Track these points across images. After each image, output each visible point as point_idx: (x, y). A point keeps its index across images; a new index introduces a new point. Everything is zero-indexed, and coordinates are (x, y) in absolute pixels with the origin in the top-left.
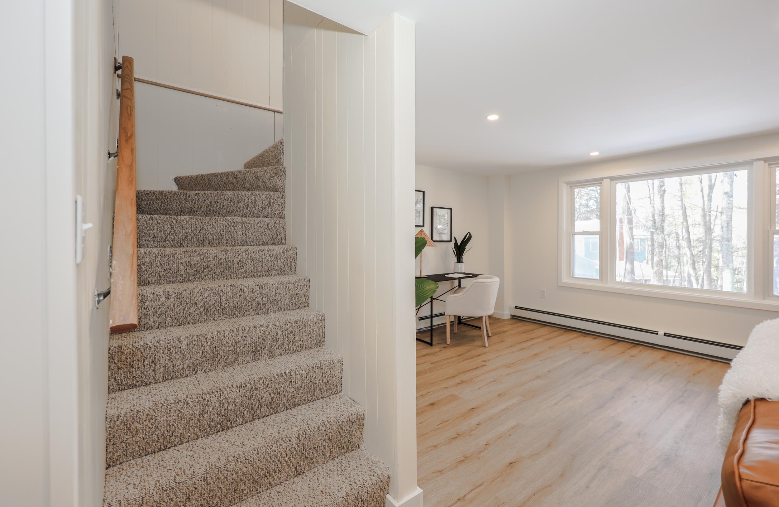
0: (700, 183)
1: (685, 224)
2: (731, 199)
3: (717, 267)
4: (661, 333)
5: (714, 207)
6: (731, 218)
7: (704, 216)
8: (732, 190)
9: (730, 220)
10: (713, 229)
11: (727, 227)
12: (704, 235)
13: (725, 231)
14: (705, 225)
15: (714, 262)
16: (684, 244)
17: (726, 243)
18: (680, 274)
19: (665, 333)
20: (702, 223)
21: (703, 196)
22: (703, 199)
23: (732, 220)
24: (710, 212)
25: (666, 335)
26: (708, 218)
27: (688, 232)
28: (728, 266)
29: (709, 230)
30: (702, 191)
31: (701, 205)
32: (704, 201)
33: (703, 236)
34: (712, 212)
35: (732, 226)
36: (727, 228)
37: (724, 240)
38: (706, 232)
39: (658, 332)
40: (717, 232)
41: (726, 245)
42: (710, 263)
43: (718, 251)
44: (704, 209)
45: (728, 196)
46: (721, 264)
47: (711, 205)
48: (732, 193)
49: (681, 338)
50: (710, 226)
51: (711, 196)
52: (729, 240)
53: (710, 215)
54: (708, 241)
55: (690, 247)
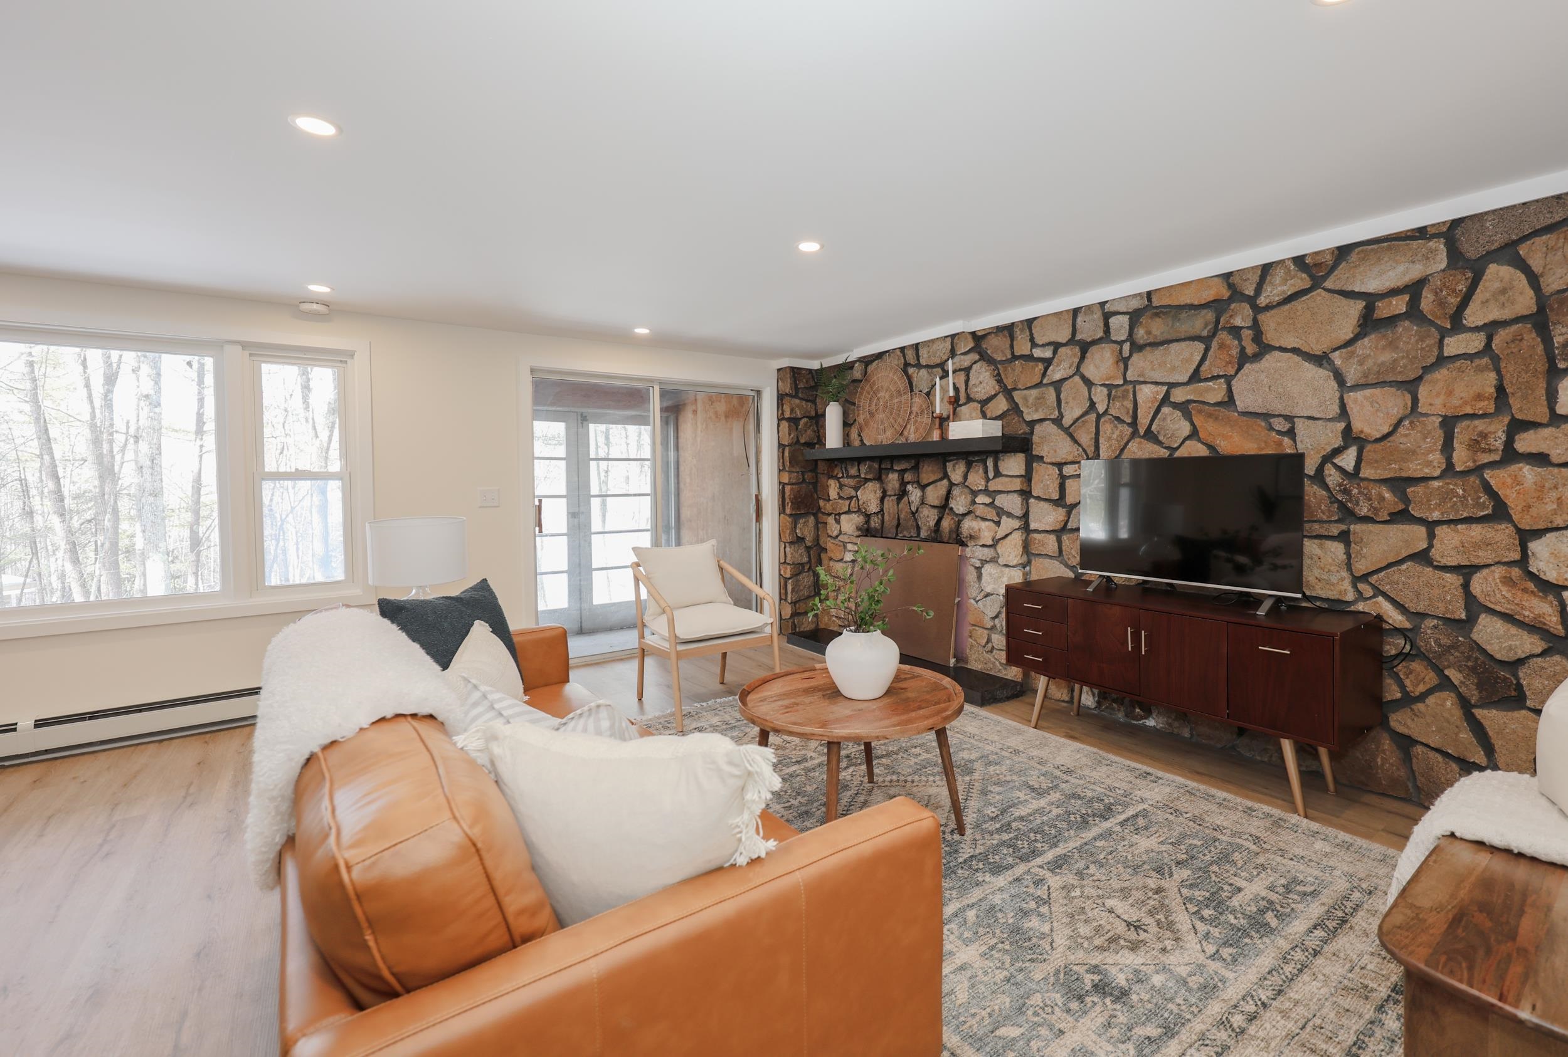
0: (82, 367)
1: (46, 457)
2: (157, 410)
3: (129, 551)
4: (25, 723)
5: (119, 425)
6: (159, 448)
7: (97, 442)
8: (158, 391)
9: (157, 452)
10: (120, 472)
11: (152, 468)
12: (96, 483)
13: (147, 476)
14: (99, 459)
15: (123, 543)
16: (42, 505)
17: (151, 499)
18: (37, 579)
19: (36, 721)
20: (91, 459)
21: (90, 396)
22: (91, 402)
23: (160, 453)
24: (111, 434)
25: (39, 724)
26: (105, 446)
27: (56, 478)
28: (157, 547)
29: (107, 472)
30: (88, 386)
31: (87, 417)
32: (93, 408)
33: (95, 487)
34: (115, 435)
35: (161, 466)
36: (150, 470)
37: (146, 494)
38: (100, 477)
39: (16, 724)
40: (128, 476)
41: (151, 504)
42: (115, 545)
43: (131, 518)
44: (93, 426)
45: (150, 404)
46: (139, 543)
47: (112, 419)
48: (159, 397)
49: (84, 719)
50: (113, 466)
51: (111, 400)
52: (156, 494)
53: (111, 442)
54: (106, 497)
55: (62, 513)
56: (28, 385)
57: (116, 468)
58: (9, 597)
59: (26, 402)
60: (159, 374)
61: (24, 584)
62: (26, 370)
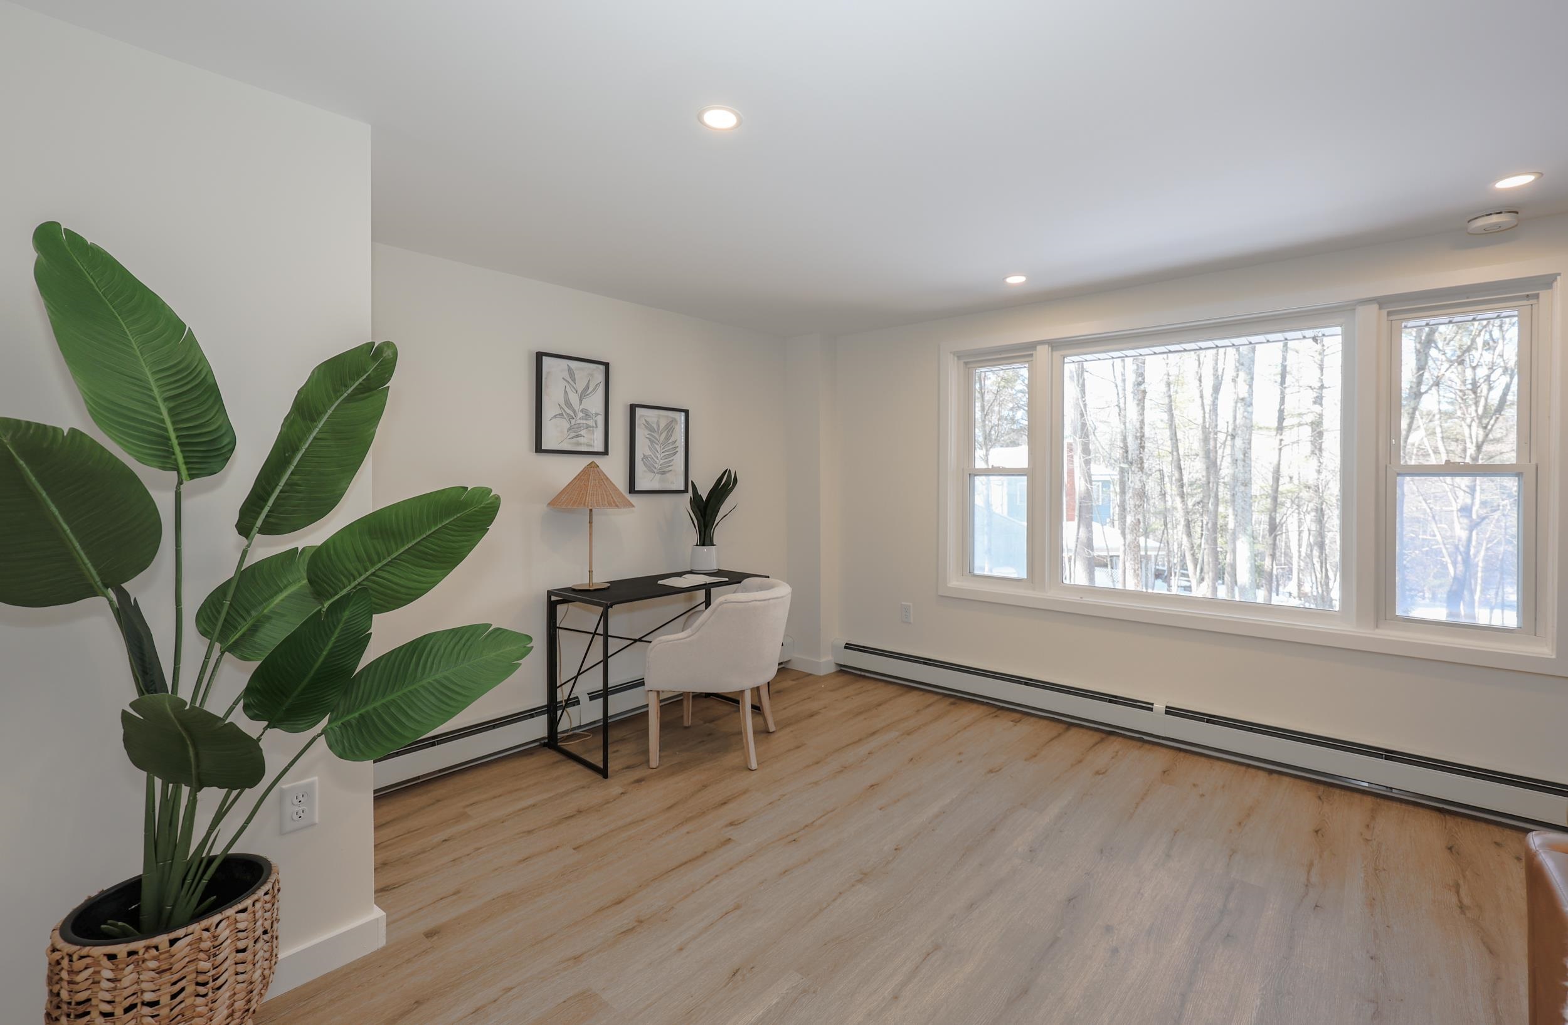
0: (1198, 382)
1: (1175, 453)
2: (1249, 409)
5: (1222, 426)
6: (1250, 443)
7: (1206, 440)
8: (1251, 393)
9: (1249, 447)
10: (1221, 465)
11: (1244, 461)
12: (1204, 474)
13: (1240, 468)
14: (1207, 454)
15: (1220, 522)
16: (1171, 489)
17: (1242, 488)
18: (1166, 544)
20: (1201, 454)
21: (1203, 405)
22: (1204, 409)
23: (1250, 448)
24: (1216, 434)
26: (1212, 443)
27: (1180, 469)
28: (1245, 530)
29: (1212, 466)
30: (1202, 397)
31: (1200, 421)
32: (1204, 413)
33: (1203, 476)
34: (1219, 434)
35: (1250, 459)
36: (1243, 463)
37: (1239, 484)
38: (1208, 468)
40: (1226, 470)
41: (1242, 492)
42: (1215, 524)
43: (1226, 502)
44: (1204, 427)
45: (1245, 404)
46: (1231, 525)
47: (1217, 421)
48: (1252, 399)
50: (1216, 459)
51: (1217, 405)
52: (1247, 484)
53: (1215, 440)
54: (1211, 485)
55: (1182, 495)
56: (1167, 401)
57: (1219, 463)
58: (1150, 556)
59: (1165, 412)
60: (1252, 378)
61: (1159, 548)
62: (1165, 389)
